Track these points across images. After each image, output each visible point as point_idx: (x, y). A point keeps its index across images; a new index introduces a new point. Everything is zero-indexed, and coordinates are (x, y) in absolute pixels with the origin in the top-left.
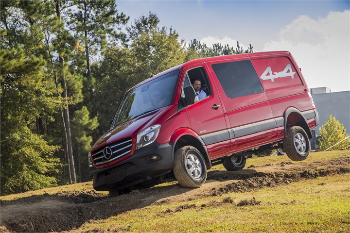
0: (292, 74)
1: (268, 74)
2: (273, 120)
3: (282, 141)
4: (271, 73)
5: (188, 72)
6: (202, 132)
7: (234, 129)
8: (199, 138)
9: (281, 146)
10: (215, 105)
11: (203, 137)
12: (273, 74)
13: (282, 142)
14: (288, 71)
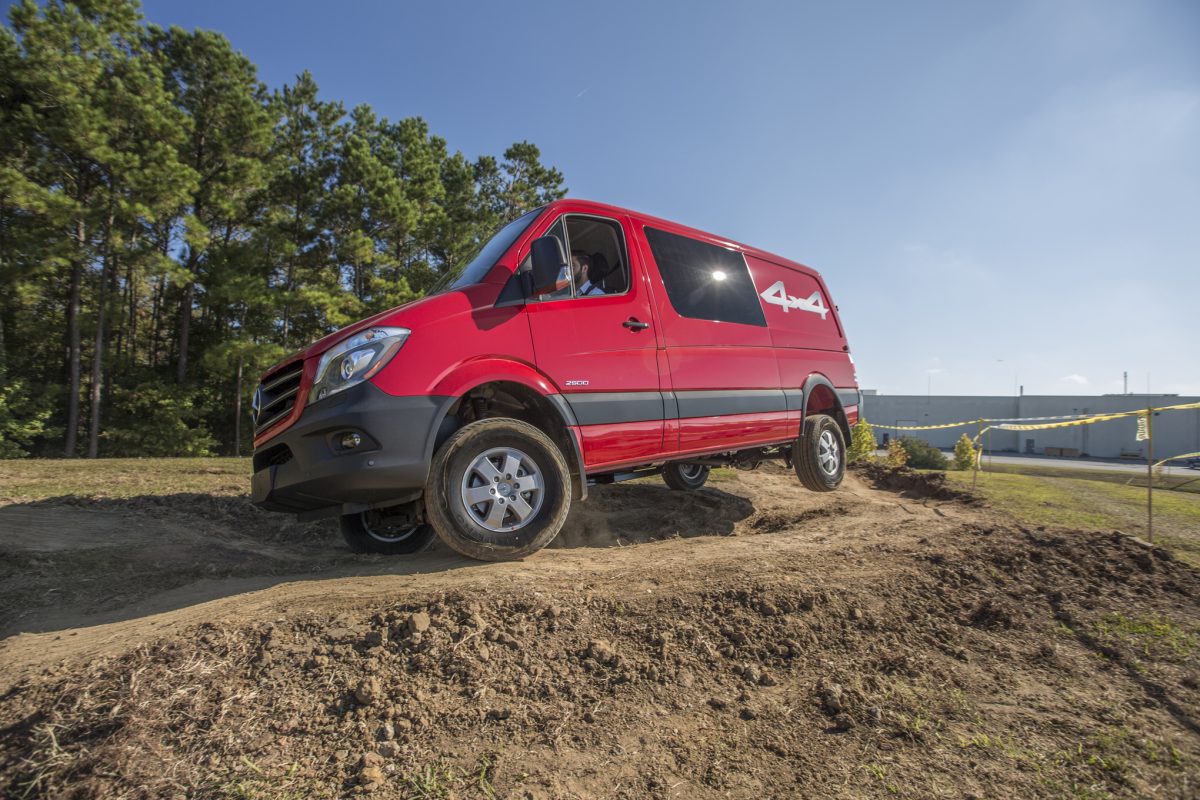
0: (822, 310)
1: (778, 294)
2: (780, 392)
3: (788, 444)
4: (783, 294)
5: (567, 217)
6: (575, 383)
7: (680, 395)
8: (559, 399)
9: (786, 453)
10: (634, 319)
11: (574, 399)
12: (788, 299)
13: (789, 446)
14: (816, 303)
